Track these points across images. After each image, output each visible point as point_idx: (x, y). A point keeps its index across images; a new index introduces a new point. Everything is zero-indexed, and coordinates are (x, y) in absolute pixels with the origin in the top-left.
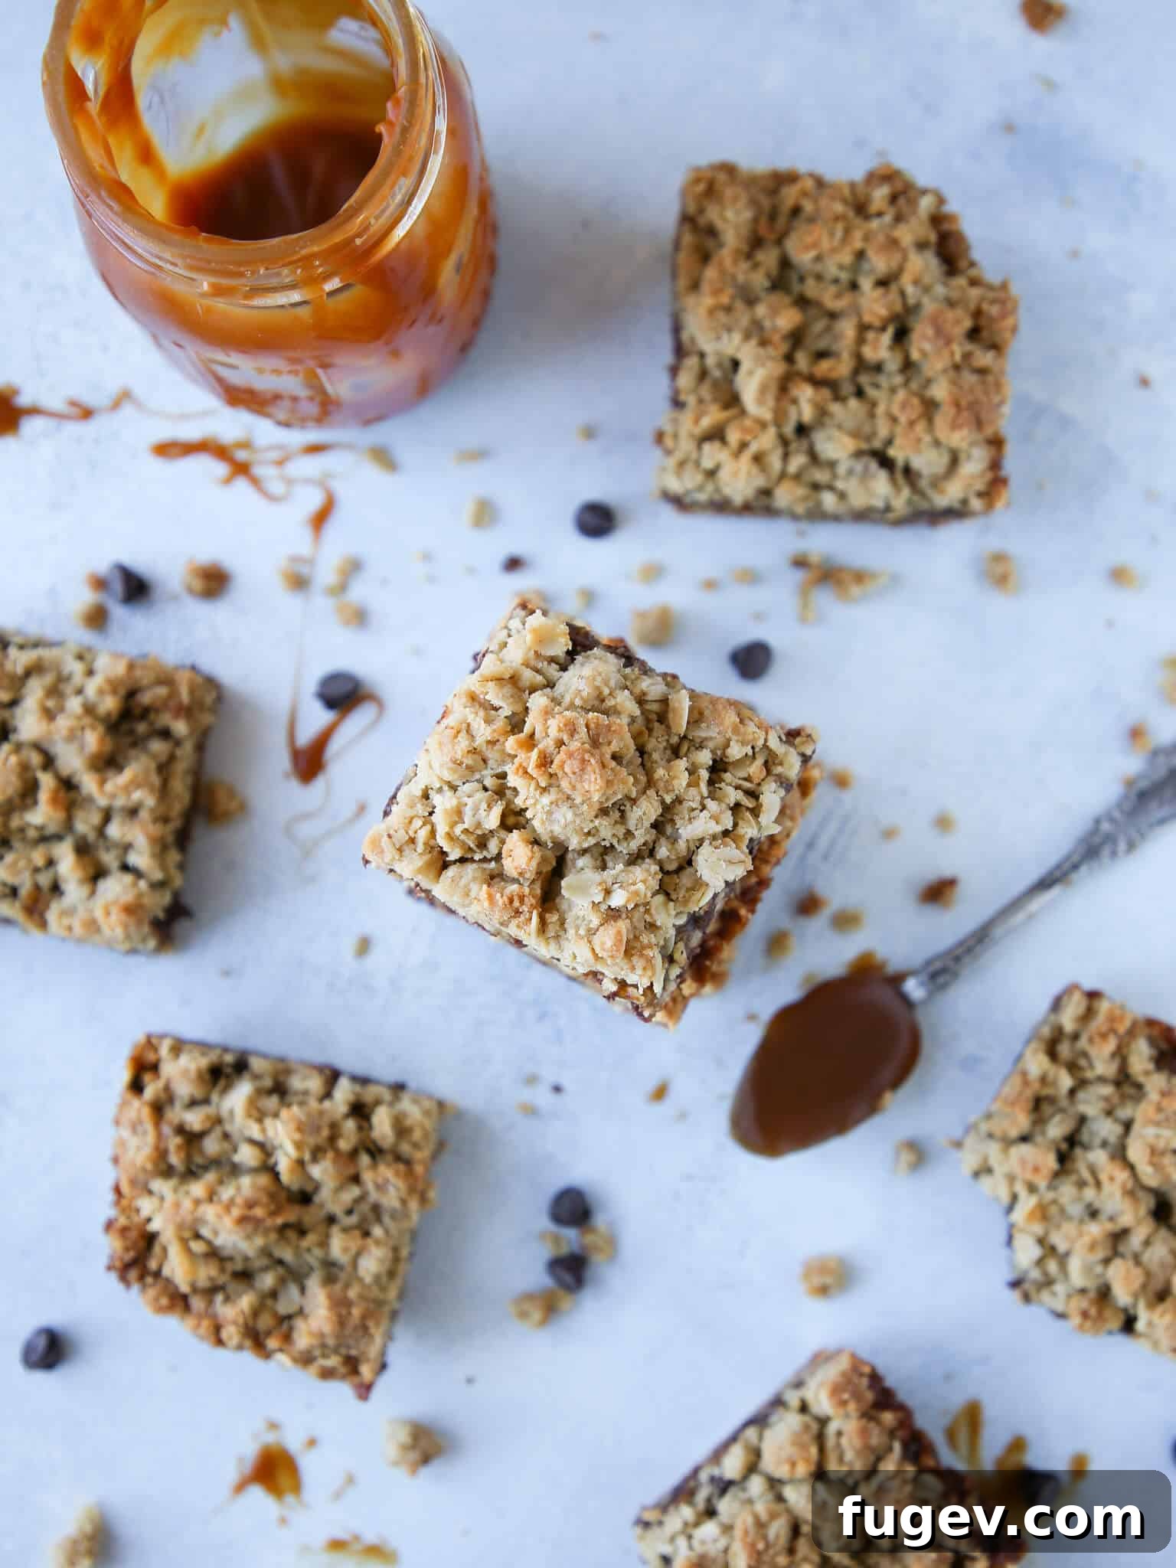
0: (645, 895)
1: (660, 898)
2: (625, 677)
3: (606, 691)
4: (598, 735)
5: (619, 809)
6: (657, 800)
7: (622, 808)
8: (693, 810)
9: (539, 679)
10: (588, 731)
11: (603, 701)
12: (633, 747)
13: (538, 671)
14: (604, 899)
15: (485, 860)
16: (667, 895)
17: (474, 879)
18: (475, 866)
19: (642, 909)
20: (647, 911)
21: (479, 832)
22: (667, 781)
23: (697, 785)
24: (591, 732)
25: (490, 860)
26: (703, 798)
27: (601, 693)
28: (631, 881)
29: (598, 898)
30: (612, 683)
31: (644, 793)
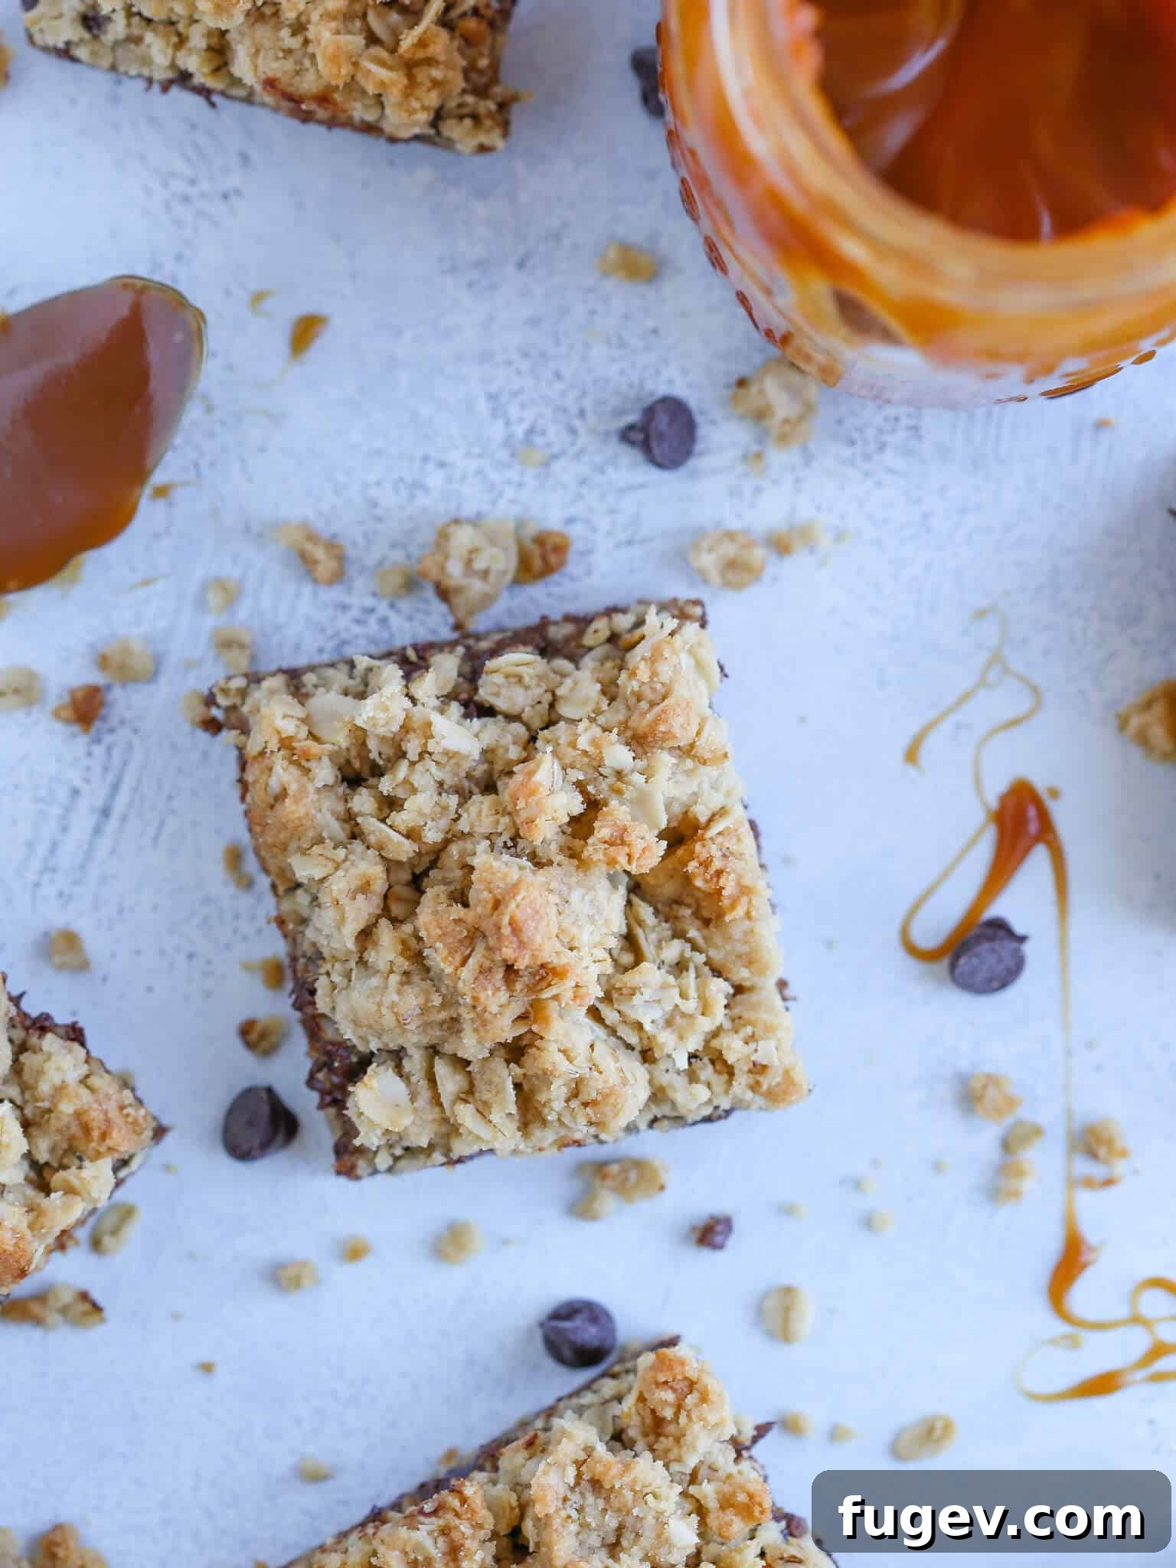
0: (586, 730)
1: (565, 710)
2: (348, 976)
3: (394, 979)
4: (461, 941)
5: (515, 846)
6: (467, 811)
7: (510, 844)
8: (437, 763)
9: (441, 1069)
10: (469, 956)
11: (406, 973)
12: (430, 893)
13: (432, 1080)
14: (632, 771)
15: (695, 948)
16: (552, 706)
17: (728, 938)
18: (712, 953)
19: (601, 720)
20: (598, 712)
21: (671, 979)
22: (433, 820)
23: (406, 781)
24: (468, 952)
25: (688, 940)
26: (413, 764)
27: (402, 984)
28: (586, 760)
29: (638, 778)
30: (375, 981)
31: (470, 835)
